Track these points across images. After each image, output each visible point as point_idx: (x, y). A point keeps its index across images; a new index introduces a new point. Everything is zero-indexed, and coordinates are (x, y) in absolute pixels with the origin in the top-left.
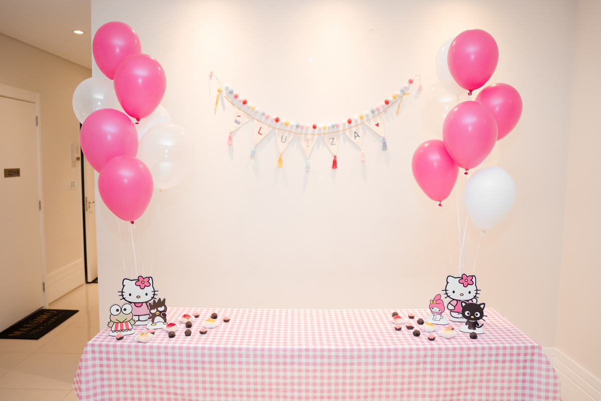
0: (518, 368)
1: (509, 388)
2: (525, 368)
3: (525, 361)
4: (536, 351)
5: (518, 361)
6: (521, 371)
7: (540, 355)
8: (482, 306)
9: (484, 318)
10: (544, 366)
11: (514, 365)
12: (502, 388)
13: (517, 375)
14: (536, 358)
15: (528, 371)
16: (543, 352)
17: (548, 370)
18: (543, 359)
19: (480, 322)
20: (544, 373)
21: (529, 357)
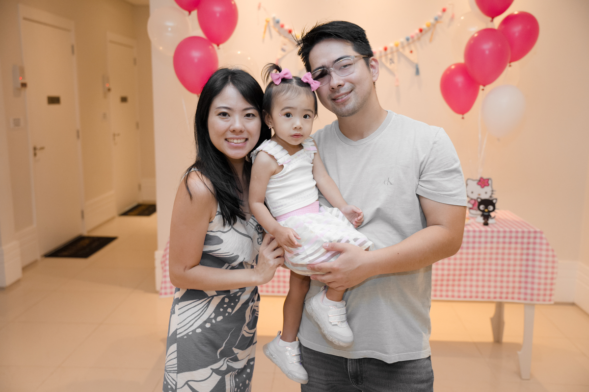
0: (522, 249)
1: (515, 265)
2: (528, 249)
3: (529, 243)
4: (538, 235)
5: (522, 243)
6: (525, 252)
7: (541, 238)
8: (494, 201)
9: (496, 210)
10: (544, 247)
11: (519, 246)
12: (509, 265)
13: (522, 254)
14: (538, 241)
15: (531, 252)
16: (544, 236)
17: (547, 250)
18: (544, 241)
19: (492, 214)
20: (544, 253)
21: (532, 240)
